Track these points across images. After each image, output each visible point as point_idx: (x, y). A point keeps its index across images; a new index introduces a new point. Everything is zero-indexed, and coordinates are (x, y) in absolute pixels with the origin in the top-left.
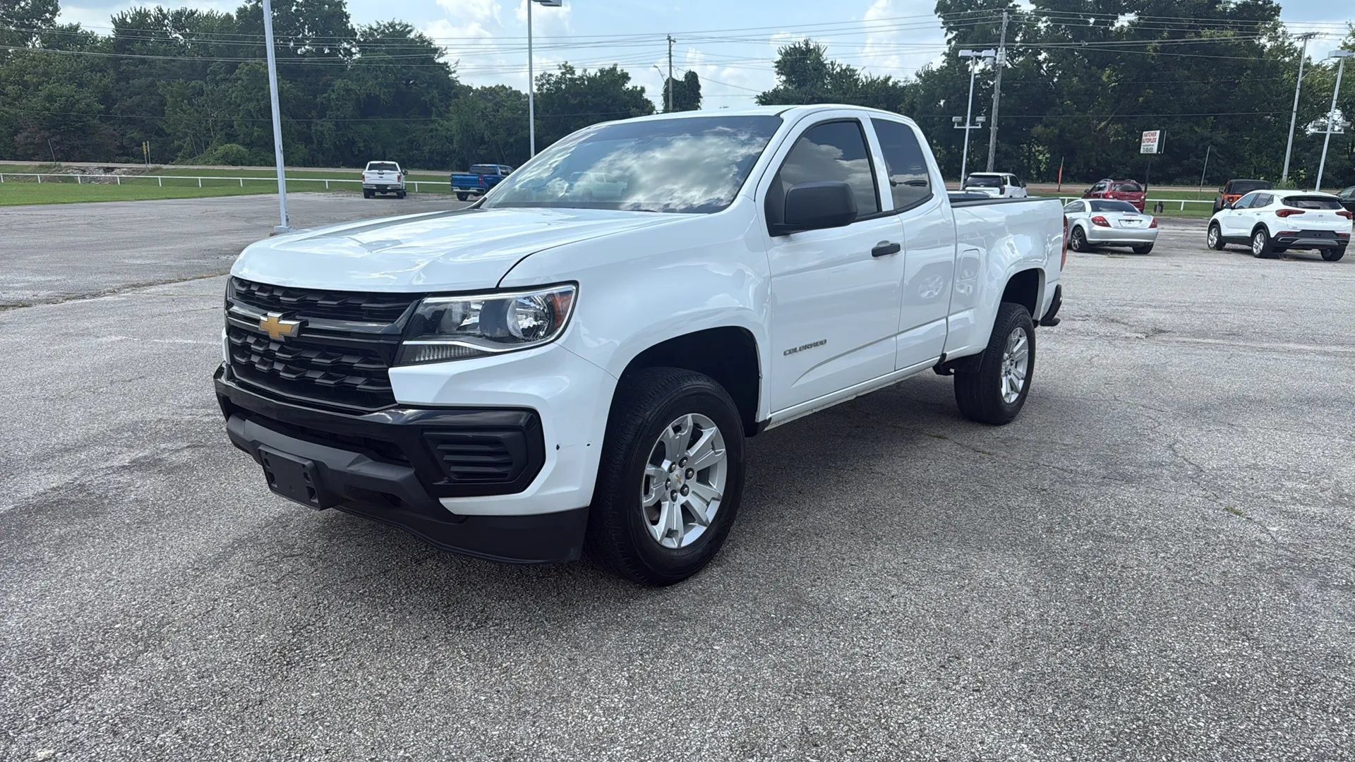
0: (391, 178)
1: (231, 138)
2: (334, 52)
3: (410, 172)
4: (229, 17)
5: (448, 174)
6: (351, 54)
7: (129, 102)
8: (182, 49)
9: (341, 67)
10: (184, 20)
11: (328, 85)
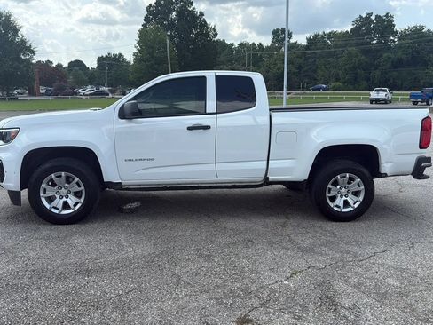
0: (382, 95)
1: (337, 80)
2: (387, 41)
3: (394, 92)
4: (347, 32)
5: (409, 92)
6: (394, 42)
7: (305, 69)
8: (329, 47)
9: (389, 48)
10: (332, 35)
11: (381, 56)
